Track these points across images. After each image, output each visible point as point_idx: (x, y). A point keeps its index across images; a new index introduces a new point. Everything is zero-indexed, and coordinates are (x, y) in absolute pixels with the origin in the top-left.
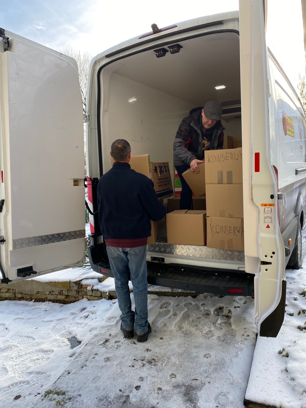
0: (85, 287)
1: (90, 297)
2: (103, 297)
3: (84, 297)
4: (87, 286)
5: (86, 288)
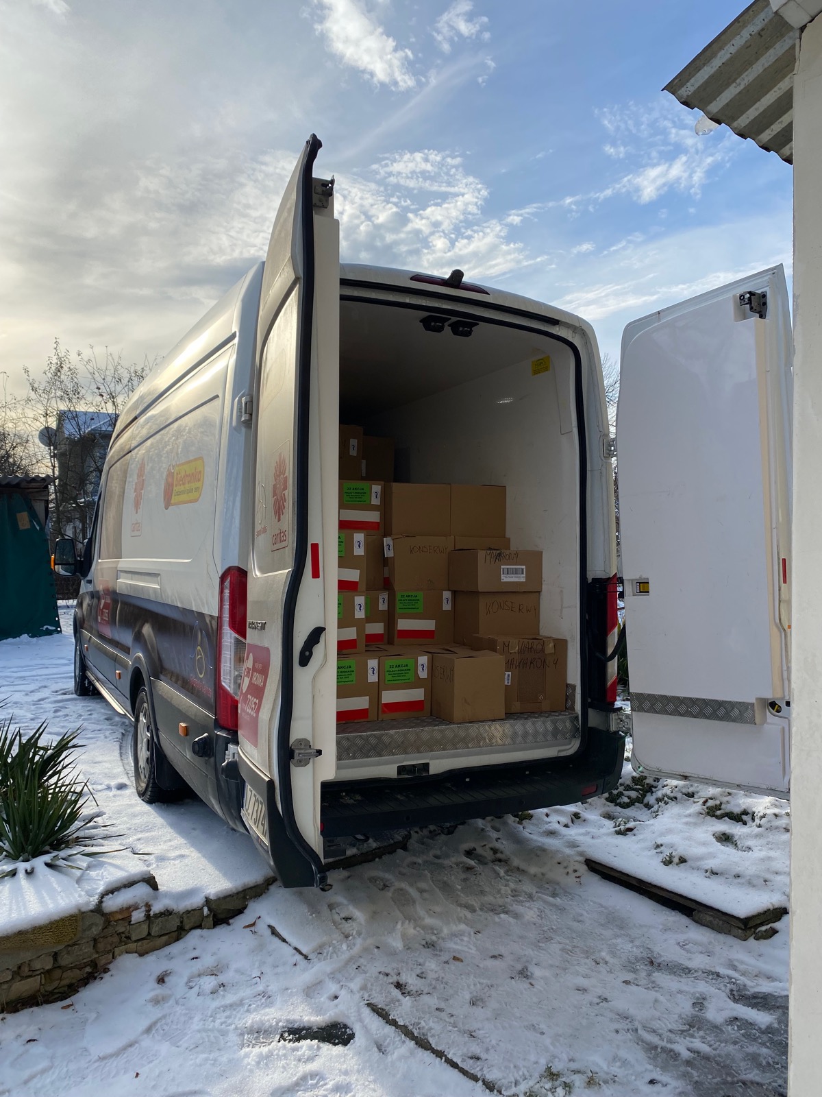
0: (120, 917)
1: (140, 943)
2: (187, 927)
3: (116, 953)
4: (128, 910)
5: (128, 919)
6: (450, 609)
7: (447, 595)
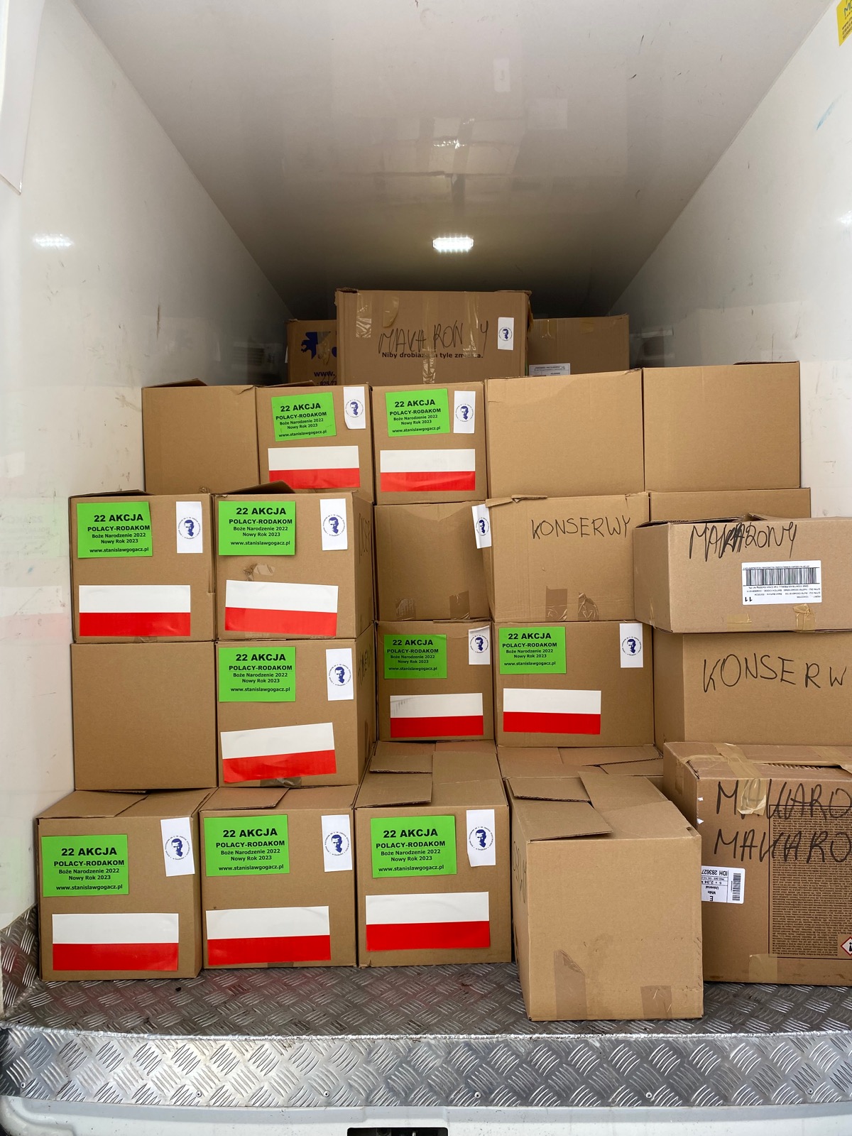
6: (641, 666)
7: (630, 631)
